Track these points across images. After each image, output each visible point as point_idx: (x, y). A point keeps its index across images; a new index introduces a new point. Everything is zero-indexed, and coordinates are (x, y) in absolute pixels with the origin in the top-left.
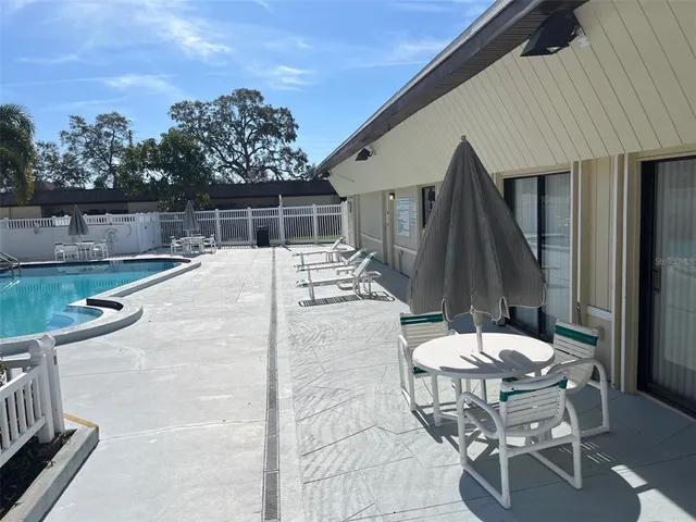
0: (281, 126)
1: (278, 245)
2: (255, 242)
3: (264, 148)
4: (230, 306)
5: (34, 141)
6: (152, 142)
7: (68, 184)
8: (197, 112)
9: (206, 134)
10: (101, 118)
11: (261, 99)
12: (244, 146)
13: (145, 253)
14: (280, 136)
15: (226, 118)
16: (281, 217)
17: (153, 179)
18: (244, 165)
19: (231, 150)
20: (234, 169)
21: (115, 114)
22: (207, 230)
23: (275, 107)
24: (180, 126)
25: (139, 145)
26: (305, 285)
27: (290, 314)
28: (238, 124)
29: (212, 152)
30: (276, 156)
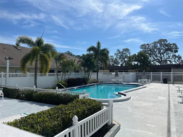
0: (173, 48)
1: (170, 83)
2: (163, 82)
3: (167, 55)
4: (155, 100)
5: (109, 55)
6: (135, 55)
7: (115, 65)
8: (147, 46)
9: (149, 52)
10: (123, 49)
11: (167, 41)
12: (161, 55)
13: (131, 82)
14: (172, 51)
15: (155, 47)
16: (172, 75)
17: (135, 64)
18: (160, 60)
19: (156, 56)
20: (157, 61)
21: (127, 48)
22: (148, 78)
23: (171, 43)
24: (142, 50)
25: (132, 56)
26: (180, 97)
27: (175, 105)
28: (159, 49)
29: (151, 57)
30: (171, 57)
